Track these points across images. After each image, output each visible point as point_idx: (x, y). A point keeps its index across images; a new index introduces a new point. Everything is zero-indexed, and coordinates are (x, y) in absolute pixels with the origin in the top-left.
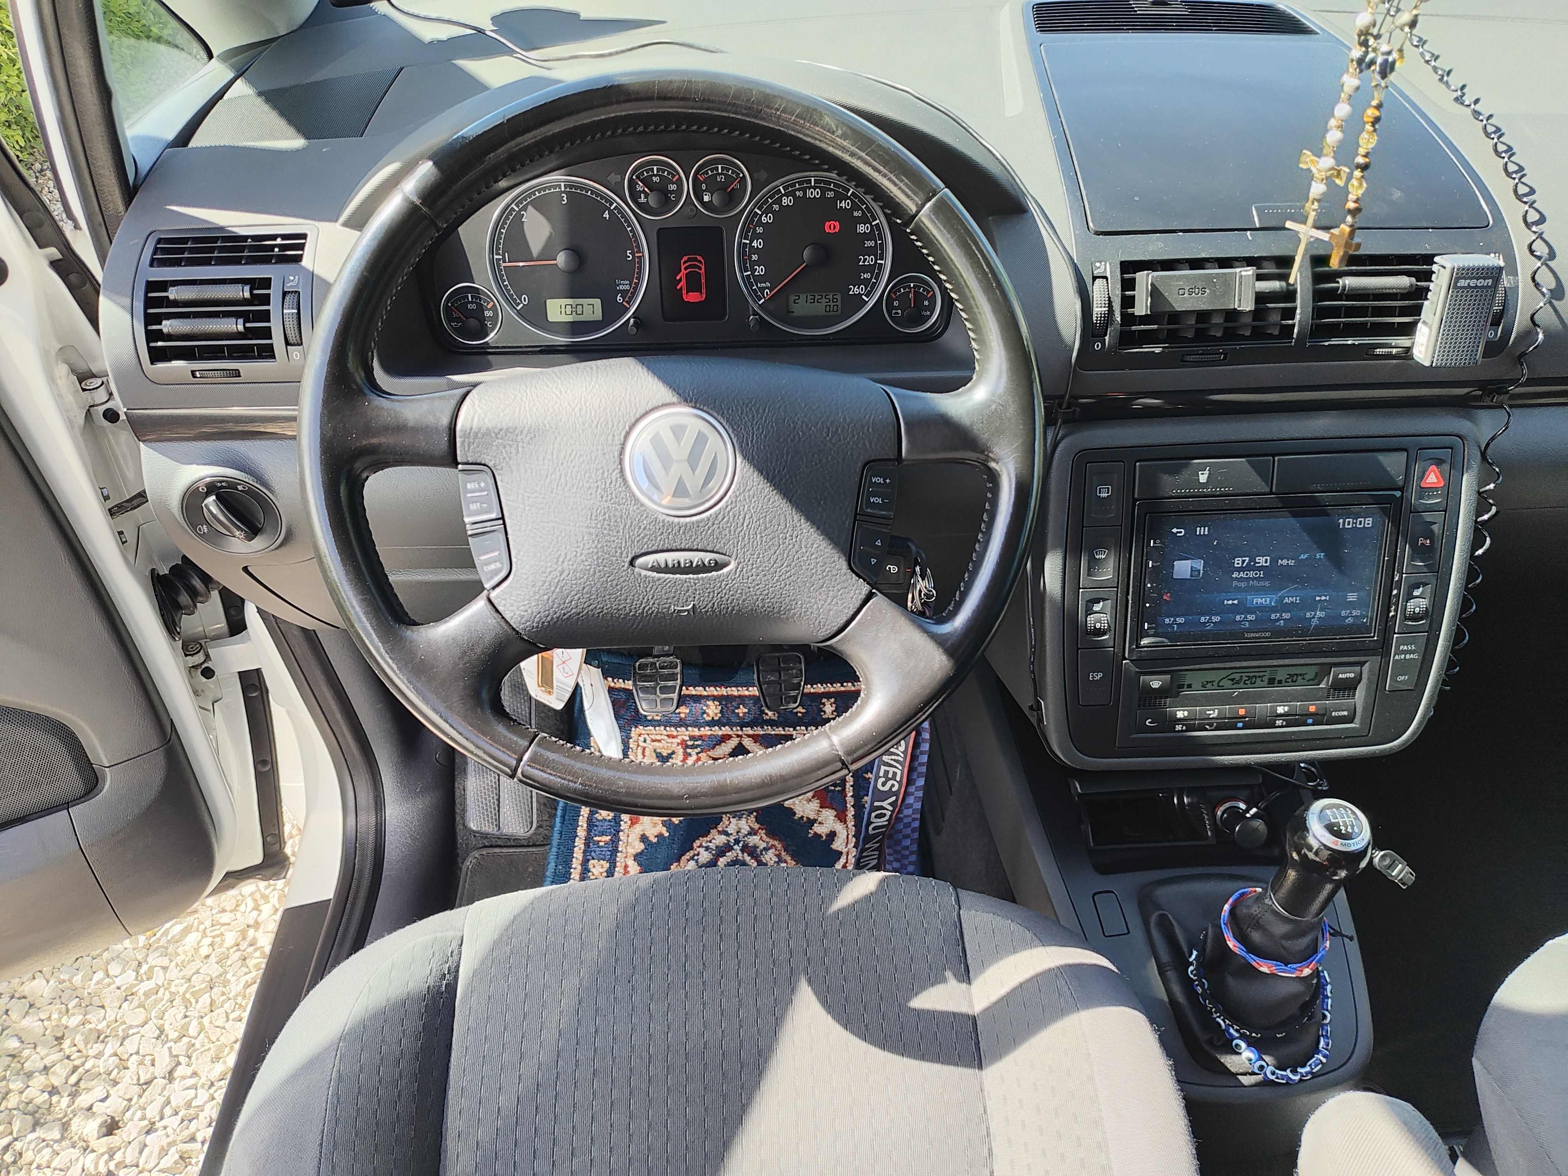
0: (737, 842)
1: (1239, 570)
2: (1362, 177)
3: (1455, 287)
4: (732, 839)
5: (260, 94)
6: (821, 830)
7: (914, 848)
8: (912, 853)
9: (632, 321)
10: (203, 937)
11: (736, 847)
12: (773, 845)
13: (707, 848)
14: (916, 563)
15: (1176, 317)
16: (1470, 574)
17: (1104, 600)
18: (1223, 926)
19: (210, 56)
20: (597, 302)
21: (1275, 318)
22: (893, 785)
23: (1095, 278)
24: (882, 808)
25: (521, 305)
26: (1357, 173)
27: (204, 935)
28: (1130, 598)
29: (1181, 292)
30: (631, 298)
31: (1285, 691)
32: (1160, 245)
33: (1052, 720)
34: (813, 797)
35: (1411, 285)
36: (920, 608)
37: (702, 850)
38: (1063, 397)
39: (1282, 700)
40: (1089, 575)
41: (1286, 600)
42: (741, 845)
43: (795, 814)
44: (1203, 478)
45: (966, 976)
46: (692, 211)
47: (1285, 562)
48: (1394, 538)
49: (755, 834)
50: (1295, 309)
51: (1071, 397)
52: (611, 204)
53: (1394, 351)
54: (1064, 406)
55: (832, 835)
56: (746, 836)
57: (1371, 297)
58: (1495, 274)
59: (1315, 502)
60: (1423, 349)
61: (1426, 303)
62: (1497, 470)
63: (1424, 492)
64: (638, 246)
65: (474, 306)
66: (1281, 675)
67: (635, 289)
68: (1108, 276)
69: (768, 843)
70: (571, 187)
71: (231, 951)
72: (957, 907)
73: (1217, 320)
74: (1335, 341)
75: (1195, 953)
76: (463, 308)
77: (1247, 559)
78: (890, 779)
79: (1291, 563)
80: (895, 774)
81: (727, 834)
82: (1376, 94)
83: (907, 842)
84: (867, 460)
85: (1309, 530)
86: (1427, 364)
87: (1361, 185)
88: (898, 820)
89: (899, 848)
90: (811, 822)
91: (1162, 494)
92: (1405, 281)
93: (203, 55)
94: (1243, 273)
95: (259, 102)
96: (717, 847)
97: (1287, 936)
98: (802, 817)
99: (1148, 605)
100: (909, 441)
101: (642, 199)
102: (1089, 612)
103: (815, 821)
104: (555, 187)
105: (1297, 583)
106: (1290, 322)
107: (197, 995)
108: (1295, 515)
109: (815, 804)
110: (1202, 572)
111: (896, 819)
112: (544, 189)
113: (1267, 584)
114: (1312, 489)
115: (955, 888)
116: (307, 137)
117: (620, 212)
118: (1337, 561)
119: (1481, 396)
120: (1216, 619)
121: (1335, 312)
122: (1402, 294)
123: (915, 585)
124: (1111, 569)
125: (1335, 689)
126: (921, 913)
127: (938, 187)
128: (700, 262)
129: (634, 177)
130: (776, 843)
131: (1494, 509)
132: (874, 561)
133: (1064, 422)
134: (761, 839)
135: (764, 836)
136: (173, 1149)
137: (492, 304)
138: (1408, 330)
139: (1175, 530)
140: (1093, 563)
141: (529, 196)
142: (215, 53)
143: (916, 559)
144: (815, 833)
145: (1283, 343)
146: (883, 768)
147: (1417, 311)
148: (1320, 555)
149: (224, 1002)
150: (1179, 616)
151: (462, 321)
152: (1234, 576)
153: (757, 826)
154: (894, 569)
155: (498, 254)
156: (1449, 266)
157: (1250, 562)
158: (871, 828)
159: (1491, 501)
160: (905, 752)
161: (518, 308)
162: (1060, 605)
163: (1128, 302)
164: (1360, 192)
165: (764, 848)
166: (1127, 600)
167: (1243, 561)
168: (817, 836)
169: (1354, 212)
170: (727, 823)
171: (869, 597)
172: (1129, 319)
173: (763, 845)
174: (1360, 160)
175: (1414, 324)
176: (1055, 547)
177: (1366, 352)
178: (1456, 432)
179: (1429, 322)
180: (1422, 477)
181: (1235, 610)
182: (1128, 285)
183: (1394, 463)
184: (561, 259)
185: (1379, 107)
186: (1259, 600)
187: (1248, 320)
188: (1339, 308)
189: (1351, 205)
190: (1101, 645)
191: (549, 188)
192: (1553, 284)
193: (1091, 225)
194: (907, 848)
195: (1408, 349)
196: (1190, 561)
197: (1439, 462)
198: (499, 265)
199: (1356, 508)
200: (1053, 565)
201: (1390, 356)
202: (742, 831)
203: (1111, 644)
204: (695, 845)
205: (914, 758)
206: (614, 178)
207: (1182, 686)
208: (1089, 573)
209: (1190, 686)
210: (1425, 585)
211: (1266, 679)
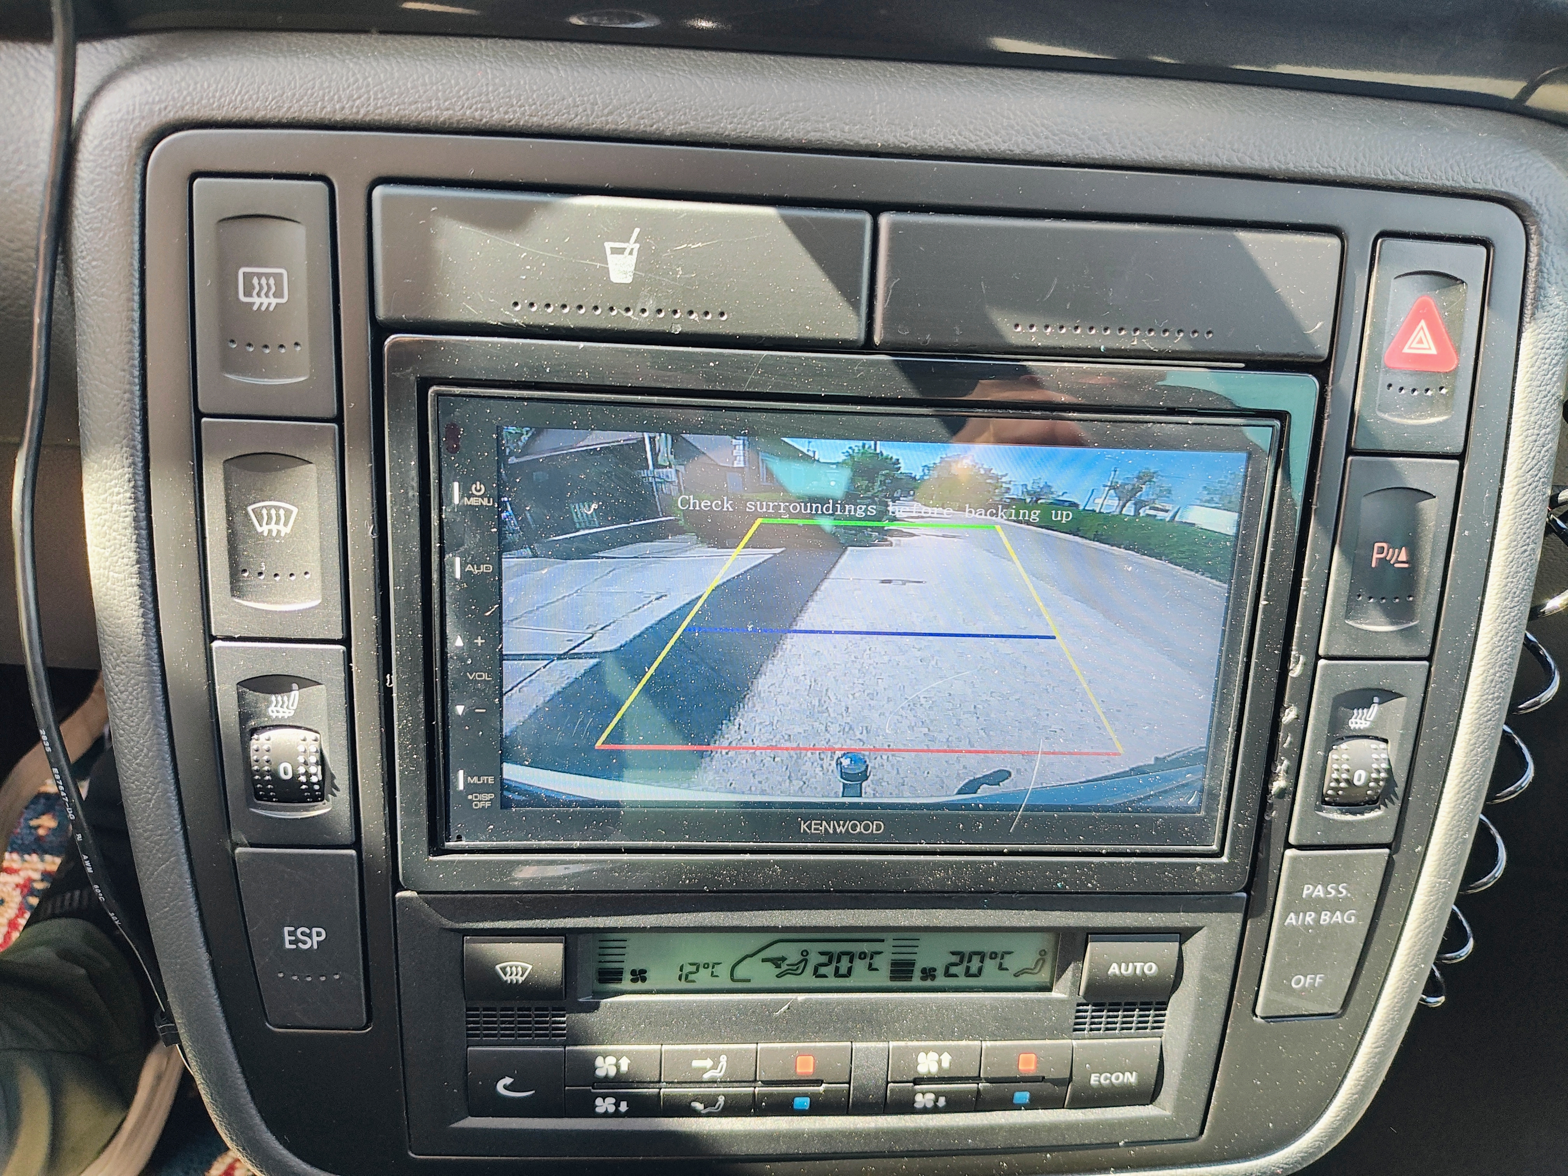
17: (304, 682)
28: (394, 681)
31: (942, 1006)
40: (237, 591)
48: (1292, 535)
63: (1393, 383)
99: (460, 710)
102: (252, 721)
124: (314, 576)
125: (1098, 1009)
166: (386, 690)
178: (1503, 189)
180: (1388, 329)
183: (1292, 276)
190: (309, 837)
203: (346, 832)
207: (616, 975)
208: (236, 587)
209: (639, 975)
210: (1387, 695)
211: (883, 964)
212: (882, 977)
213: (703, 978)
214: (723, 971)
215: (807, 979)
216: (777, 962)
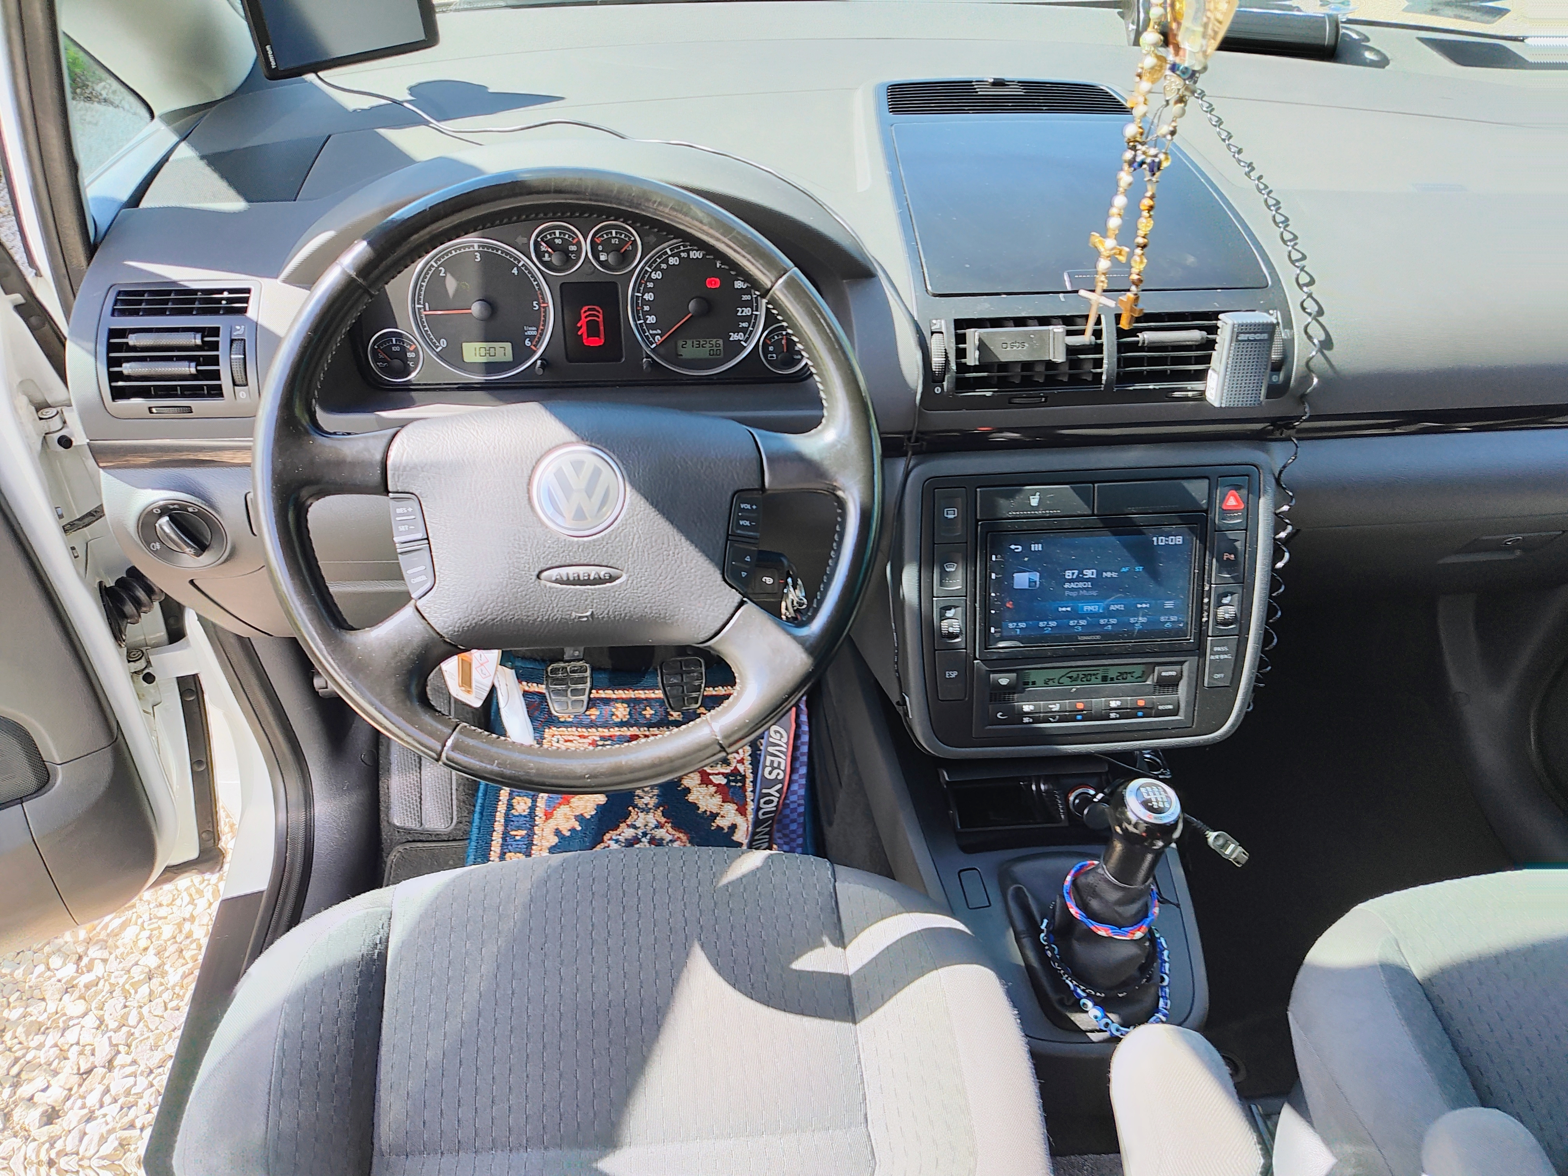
0: (645, 834)
1: (1071, 581)
2: (1143, 254)
3: (1237, 341)
4: (640, 832)
5: (202, 157)
6: (723, 823)
7: (800, 831)
8: (799, 837)
9: (539, 362)
10: (141, 931)
11: (643, 839)
12: (679, 838)
13: (617, 841)
14: (789, 575)
15: (1004, 366)
16: (1273, 585)
17: (955, 607)
18: (1066, 895)
19: (152, 115)
20: (508, 346)
21: (1088, 367)
22: (778, 774)
23: (933, 333)
24: (770, 795)
25: (440, 348)
26: (1138, 251)
27: (143, 928)
28: (977, 605)
29: (1004, 346)
30: (538, 342)
31: (1117, 687)
32: (987, 305)
33: (915, 713)
34: (716, 792)
35: (1202, 338)
36: (794, 615)
37: (612, 843)
38: (911, 432)
39: (1115, 696)
40: (941, 586)
41: (1112, 608)
42: (648, 837)
43: (698, 808)
44: (1034, 502)
45: (841, 941)
46: (590, 268)
47: (1109, 574)
48: (1202, 553)
49: (662, 827)
50: (1102, 359)
51: (918, 432)
52: (519, 262)
53: (1190, 394)
54: (913, 440)
55: (733, 827)
56: (653, 829)
57: (1170, 349)
58: (1270, 329)
59: (1132, 523)
60: (1213, 392)
61: (1214, 353)
62: (1291, 494)
63: (1225, 513)
64: (543, 299)
65: (397, 349)
66: (1113, 673)
67: (541, 334)
68: (943, 330)
69: (673, 835)
70: (483, 247)
71: (169, 943)
72: (833, 880)
73: (1040, 368)
74: (1138, 386)
75: (1046, 921)
76: (388, 351)
77: (1076, 572)
78: (776, 768)
79: (1114, 575)
80: (779, 763)
81: (635, 827)
82: (1149, 187)
83: (794, 827)
84: (736, 489)
85: (1127, 546)
86: (1216, 404)
87: (1141, 262)
88: (786, 805)
89: (787, 832)
90: (714, 816)
91: (1000, 516)
92: (1196, 335)
93: (147, 115)
94: (1055, 330)
95: (202, 164)
96: (626, 840)
97: (1121, 902)
98: (706, 811)
99: (993, 612)
100: (771, 474)
101: (546, 258)
102: (942, 617)
103: (718, 814)
104: (469, 247)
105: (1121, 592)
106: (1099, 370)
107: (136, 986)
108: (1115, 534)
109: (718, 799)
110: (1038, 583)
111: (783, 804)
112: (460, 249)
113: (1094, 593)
114: (1127, 511)
115: (832, 863)
116: (248, 200)
117: (527, 269)
118: (1154, 573)
119: (1273, 431)
120: (1053, 624)
121: (1139, 361)
122: (1196, 346)
123: (787, 594)
124: (959, 580)
125: (1160, 686)
126: (801, 885)
127: (788, 266)
128: (599, 312)
129: (539, 239)
130: (681, 835)
131: (1290, 528)
132: (744, 574)
133: (913, 454)
134: (667, 832)
135: (670, 830)
136: (112, 1137)
137: (414, 347)
138: (1201, 376)
139: (1013, 547)
140: (944, 574)
141: (447, 254)
142: (156, 113)
143: (788, 572)
144: (718, 826)
145: (1091, 389)
146: (769, 758)
147: (1207, 360)
148: (1139, 569)
149: (162, 992)
150: (1021, 621)
151: (387, 362)
152: (1066, 586)
153: (663, 820)
154: (769, 580)
155: (419, 304)
156: (1230, 322)
157: (1079, 574)
158: (760, 813)
159: (1287, 521)
160: (787, 743)
161: (438, 350)
162: (918, 612)
163: (961, 353)
164: (1142, 267)
165: (671, 841)
166: (975, 608)
167: (1073, 574)
168: (720, 828)
169: (1137, 283)
170: (636, 817)
171: (742, 604)
172: (962, 368)
173: (669, 837)
174: (1140, 240)
175: (1205, 371)
176: (911, 561)
177: (1165, 396)
178: (1251, 462)
179: (1217, 370)
180: (1223, 500)
181: (1068, 616)
182: (961, 339)
183: (1198, 489)
184: (476, 309)
185: (1152, 197)
186: (1088, 608)
187: (1066, 369)
188: (1142, 358)
189: (1135, 277)
190: (954, 648)
191: (464, 248)
192: (1322, 337)
193: (929, 288)
194: (794, 832)
195: (1203, 393)
196: (1027, 574)
197: (1237, 488)
198: (420, 313)
199: (1166, 529)
200: (909, 577)
201: (1187, 399)
202: (650, 824)
203: (963, 646)
204: (606, 838)
205: (795, 748)
206: (521, 240)
207: (1027, 683)
208: (942, 584)
209: (1034, 683)
210: (1232, 594)
211: (1099, 677)
212: (1099, 681)
213: (1051, 683)
214: (1056, 681)
215: (1079, 682)
216: (1070, 677)
